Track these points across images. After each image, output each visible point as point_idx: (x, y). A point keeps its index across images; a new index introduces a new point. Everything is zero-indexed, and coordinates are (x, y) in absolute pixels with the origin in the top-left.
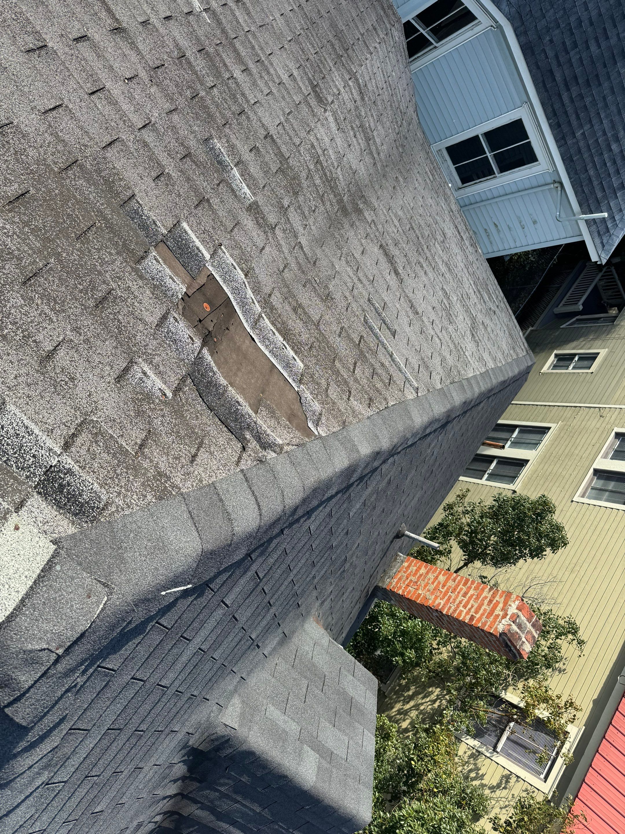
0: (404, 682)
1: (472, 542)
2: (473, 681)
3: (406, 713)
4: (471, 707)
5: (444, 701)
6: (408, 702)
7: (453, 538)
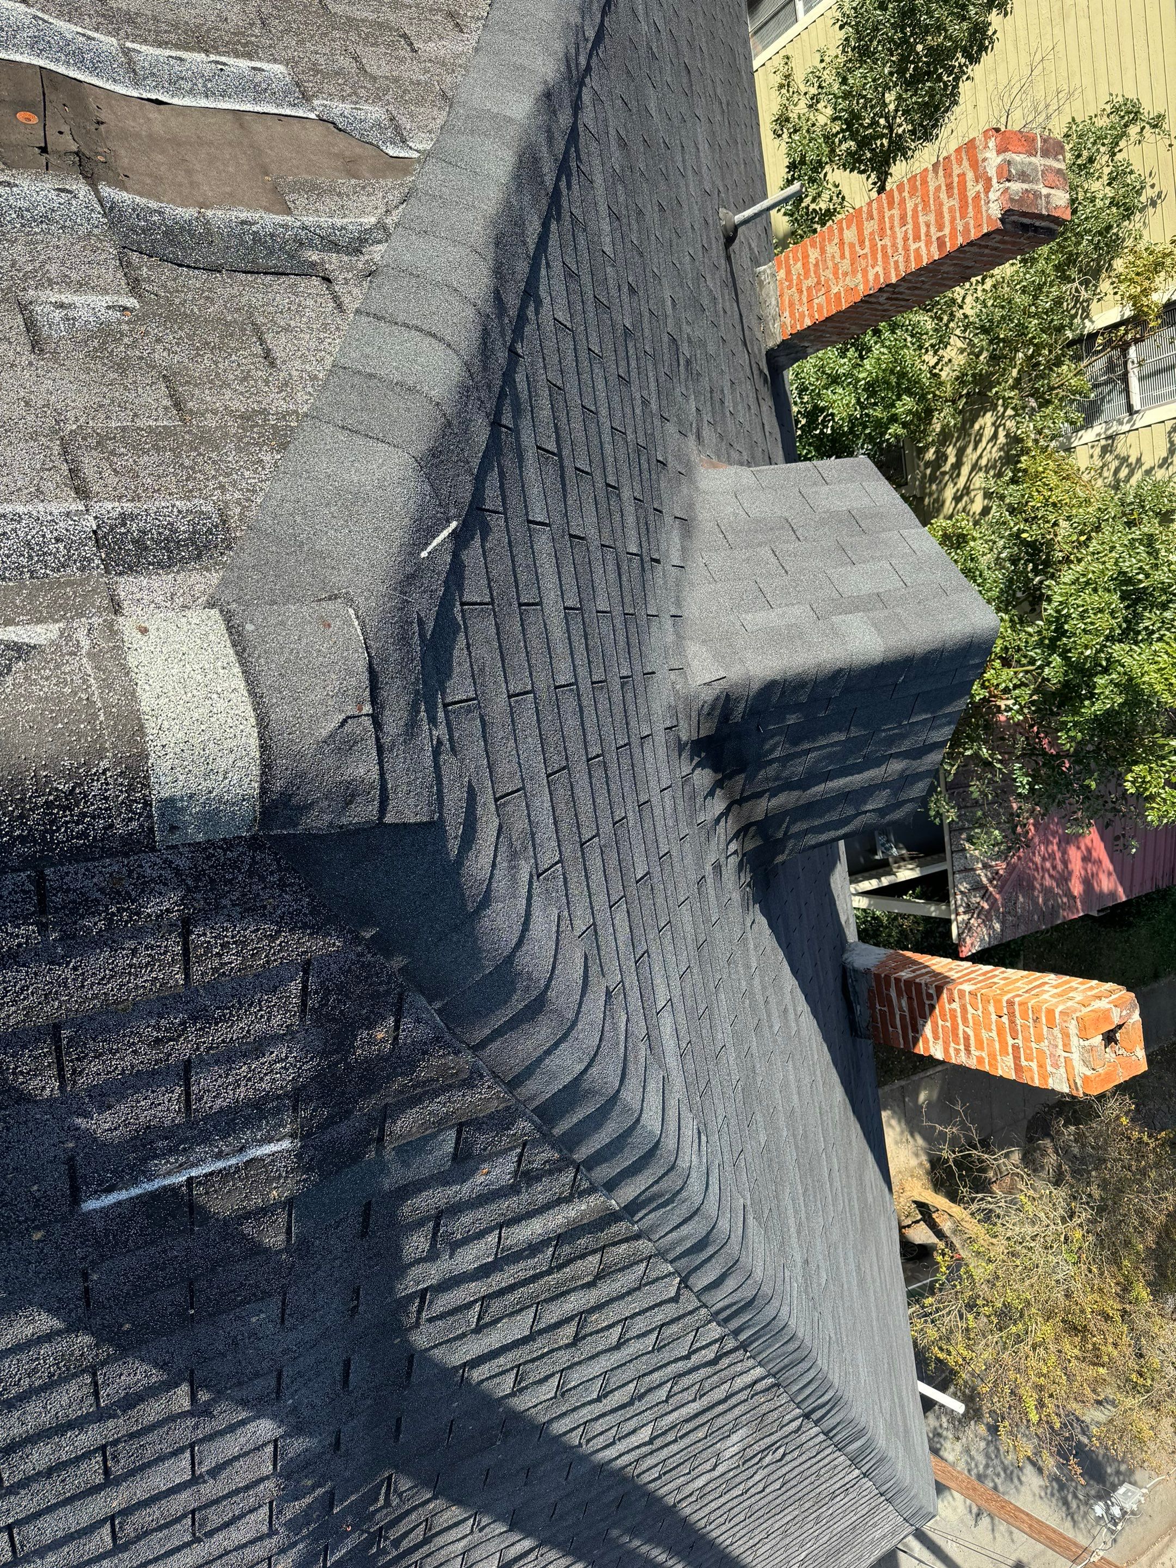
0: (930, 455)
1: (864, 143)
2: (1030, 352)
3: (967, 490)
4: (1052, 389)
5: (1008, 423)
6: (958, 475)
7: (828, 168)
